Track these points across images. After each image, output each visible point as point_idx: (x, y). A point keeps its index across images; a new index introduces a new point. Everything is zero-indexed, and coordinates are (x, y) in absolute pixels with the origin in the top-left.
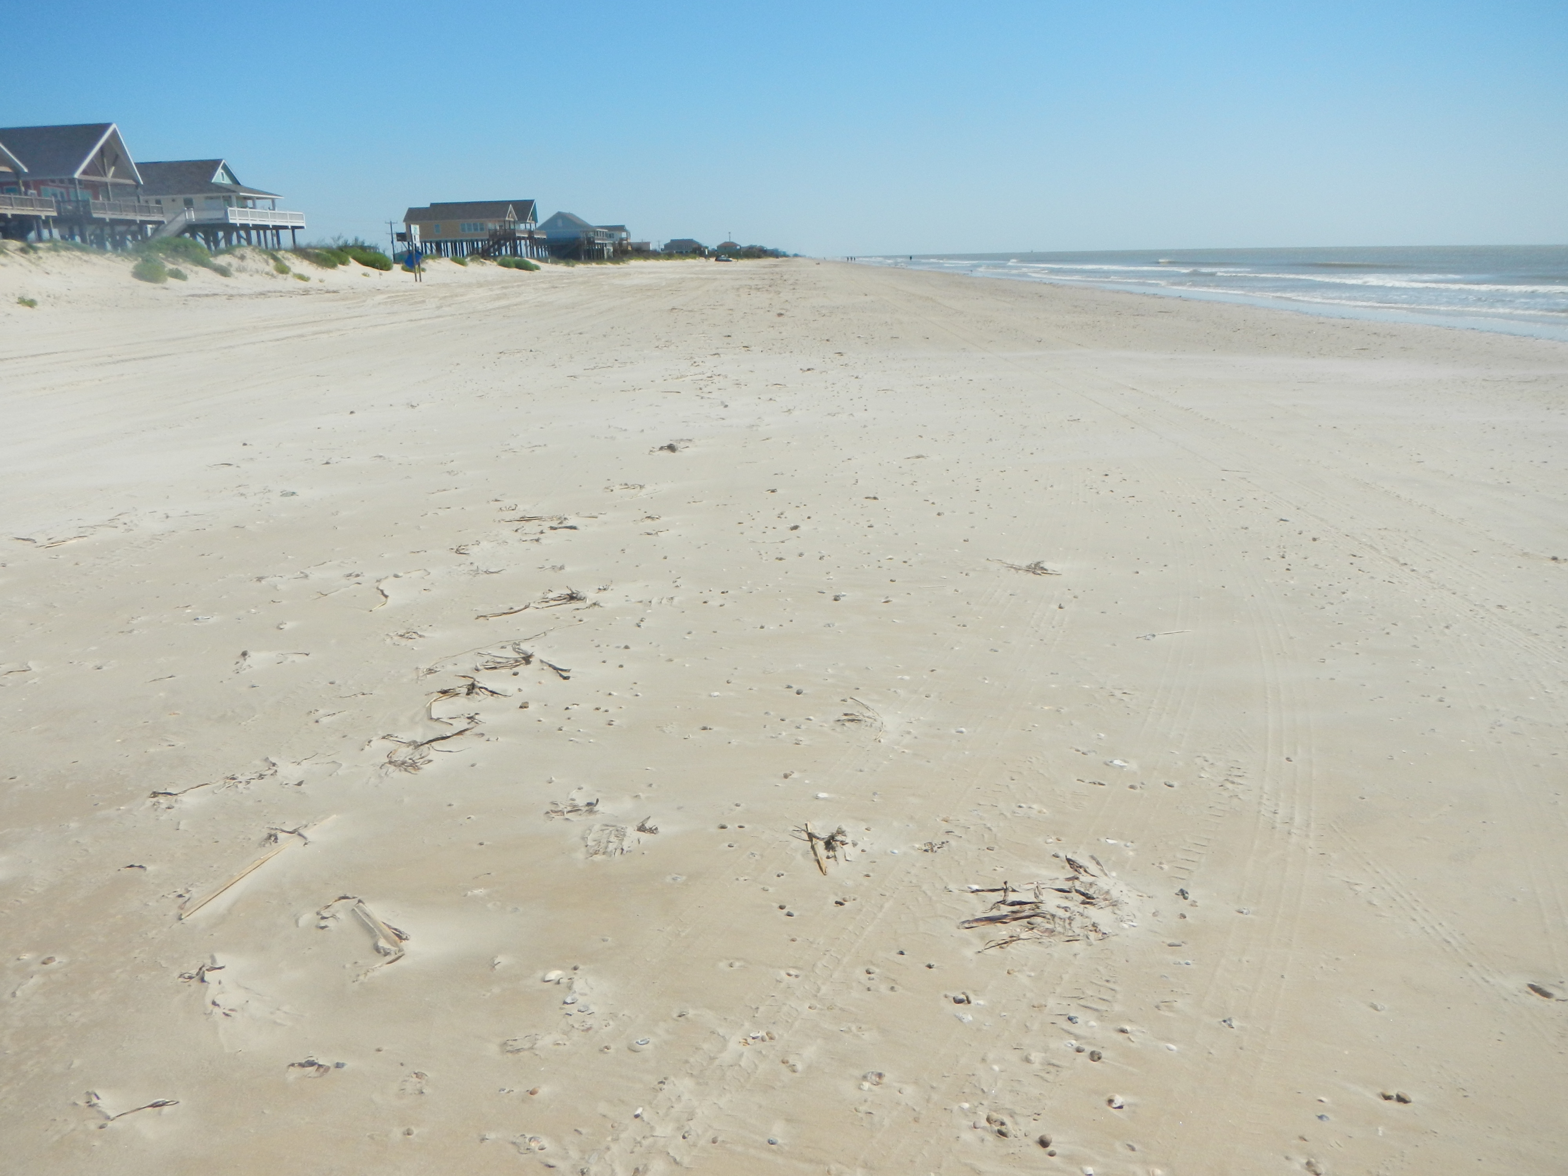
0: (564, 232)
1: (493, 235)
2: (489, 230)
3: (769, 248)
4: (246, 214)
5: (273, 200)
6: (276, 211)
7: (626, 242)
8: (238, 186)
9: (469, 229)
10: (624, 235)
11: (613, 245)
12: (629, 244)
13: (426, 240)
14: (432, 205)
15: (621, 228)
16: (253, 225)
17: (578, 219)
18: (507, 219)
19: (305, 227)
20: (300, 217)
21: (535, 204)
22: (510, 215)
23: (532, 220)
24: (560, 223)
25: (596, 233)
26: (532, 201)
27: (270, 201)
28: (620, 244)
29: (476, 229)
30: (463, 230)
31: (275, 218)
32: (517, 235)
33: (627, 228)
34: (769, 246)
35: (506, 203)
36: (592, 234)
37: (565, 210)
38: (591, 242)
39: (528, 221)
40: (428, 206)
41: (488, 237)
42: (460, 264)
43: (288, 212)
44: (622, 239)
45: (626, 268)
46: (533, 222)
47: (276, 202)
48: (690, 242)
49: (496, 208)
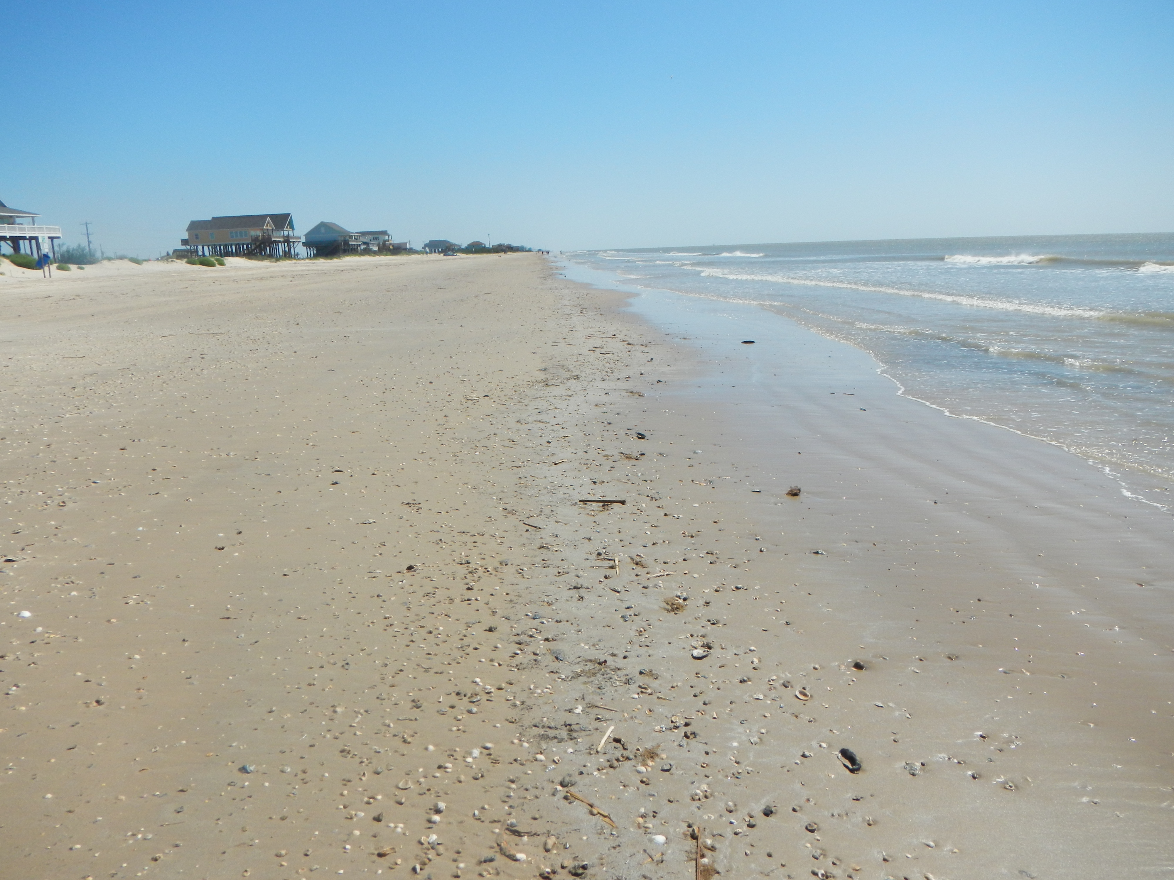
0: (324, 236)
1: (255, 239)
2: (251, 236)
3: (515, 245)
4: (14, 229)
5: (33, 218)
6: (36, 226)
7: (388, 243)
8: (5, 208)
9: (237, 236)
10: (387, 238)
11: (379, 245)
12: (391, 244)
13: (204, 244)
14: (213, 218)
15: (384, 233)
16: (10, 237)
17: (339, 226)
18: (265, 228)
19: (61, 237)
20: (54, 230)
21: (291, 217)
22: (268, 225)
23: (290, 228)
24: (323, 230)
25: (351, 237)
26: (289, 214)
27: (31, 219)
28: (384, 244)
29: (241, 236)
30: (232, 237)
31: (35, 231)
32: (273, 239)
33: (389, 232)
34: (515, 244)
35: (264, 217)
36: (347, 238)
37: (327, 220)
38: (346, 243)
39: (285, 229)
40: (210, 219)
41: (250, 241)
42: (135, 263)
43: (45, 227)
44: (385, 241)
45: (339, 262)
46: (291, 230)
47: (35, 219)
48: (445, 242)
49: (257, 220)
